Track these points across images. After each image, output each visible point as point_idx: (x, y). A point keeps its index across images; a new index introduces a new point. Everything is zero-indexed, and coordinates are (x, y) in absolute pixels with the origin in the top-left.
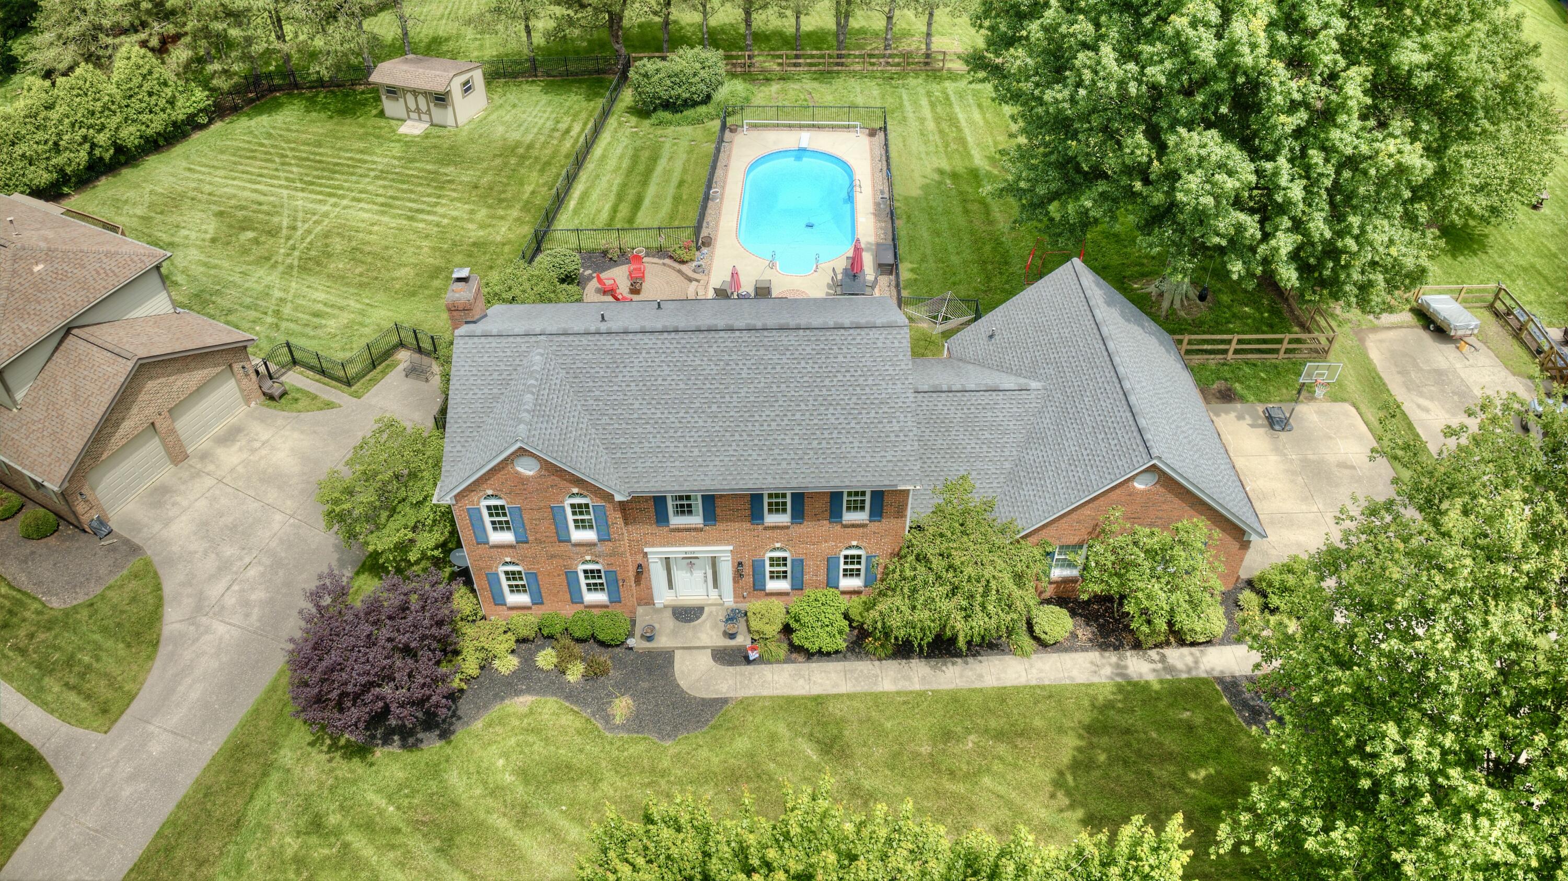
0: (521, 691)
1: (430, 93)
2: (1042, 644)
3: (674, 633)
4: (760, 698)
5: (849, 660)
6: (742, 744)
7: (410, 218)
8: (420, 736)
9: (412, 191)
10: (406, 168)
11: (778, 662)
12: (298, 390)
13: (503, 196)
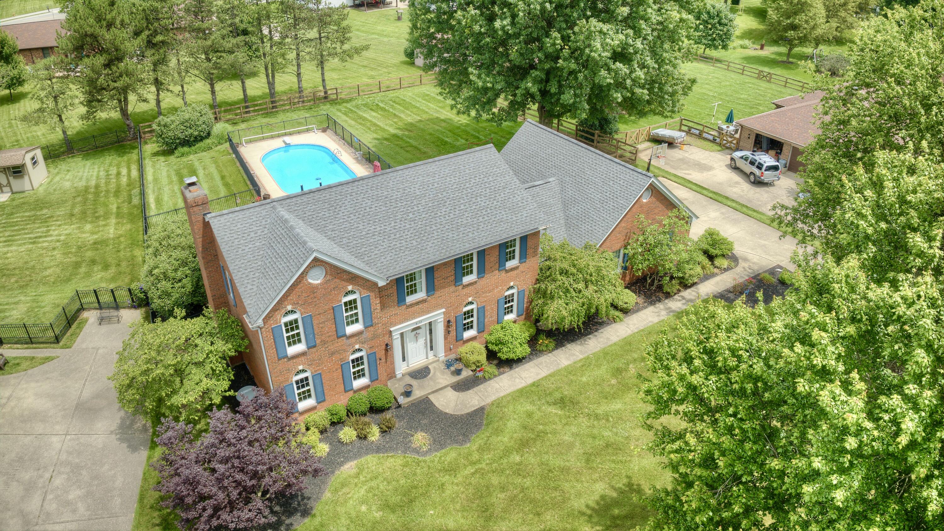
0: (342, 462)
1: (8, 168)
2: (625, 311)
3: (421, 387)
4: (502, 398)
5: (534, 359)
6: (512, 424)
7: (34, 243)
8: (288, 521)
9: (23, 229)
10: (10, 219)
11: (495, 376)
12: (15, 358)
13: (97, 215)
